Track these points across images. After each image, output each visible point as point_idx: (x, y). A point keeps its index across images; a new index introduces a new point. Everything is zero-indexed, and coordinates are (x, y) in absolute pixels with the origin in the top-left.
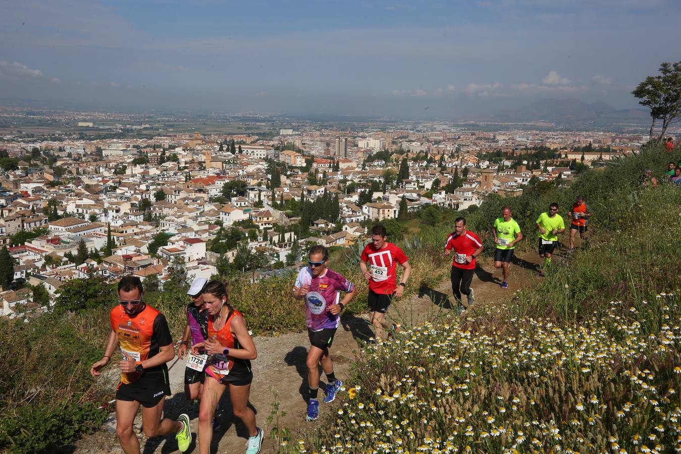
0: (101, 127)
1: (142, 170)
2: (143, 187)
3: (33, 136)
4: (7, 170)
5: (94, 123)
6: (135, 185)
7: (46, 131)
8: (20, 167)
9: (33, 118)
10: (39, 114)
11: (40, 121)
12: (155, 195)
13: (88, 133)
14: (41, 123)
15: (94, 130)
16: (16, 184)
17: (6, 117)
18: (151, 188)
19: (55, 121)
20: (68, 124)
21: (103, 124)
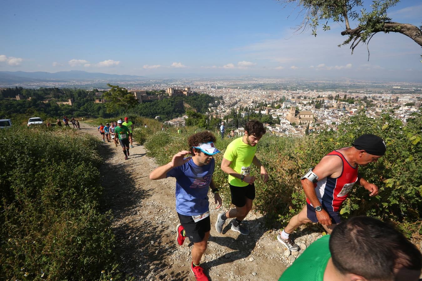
0: (404, 89)
1: (408, 108)
2: (402, 116)
3: (371, 91)
4: (350, 103)
5: (401, 87)
6: (399, 114)
7: (377, 90)
8: (355, 103)
9: (374, 85)
10: (378, 83)
11: (377, 86)
12: (406, 120)
13: (396, 91)
14: (377, 87)
15: (399, 90)
16: (350, 108)
17: (364, 85)
18: (406, 116)
19: (383, 86)
20: (388, 87)
21: (406, 87)
